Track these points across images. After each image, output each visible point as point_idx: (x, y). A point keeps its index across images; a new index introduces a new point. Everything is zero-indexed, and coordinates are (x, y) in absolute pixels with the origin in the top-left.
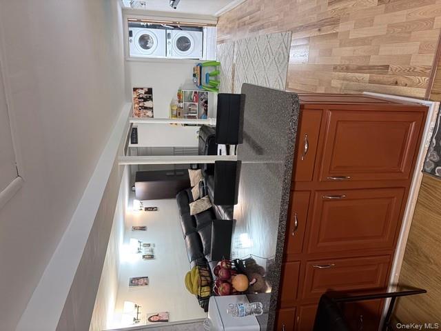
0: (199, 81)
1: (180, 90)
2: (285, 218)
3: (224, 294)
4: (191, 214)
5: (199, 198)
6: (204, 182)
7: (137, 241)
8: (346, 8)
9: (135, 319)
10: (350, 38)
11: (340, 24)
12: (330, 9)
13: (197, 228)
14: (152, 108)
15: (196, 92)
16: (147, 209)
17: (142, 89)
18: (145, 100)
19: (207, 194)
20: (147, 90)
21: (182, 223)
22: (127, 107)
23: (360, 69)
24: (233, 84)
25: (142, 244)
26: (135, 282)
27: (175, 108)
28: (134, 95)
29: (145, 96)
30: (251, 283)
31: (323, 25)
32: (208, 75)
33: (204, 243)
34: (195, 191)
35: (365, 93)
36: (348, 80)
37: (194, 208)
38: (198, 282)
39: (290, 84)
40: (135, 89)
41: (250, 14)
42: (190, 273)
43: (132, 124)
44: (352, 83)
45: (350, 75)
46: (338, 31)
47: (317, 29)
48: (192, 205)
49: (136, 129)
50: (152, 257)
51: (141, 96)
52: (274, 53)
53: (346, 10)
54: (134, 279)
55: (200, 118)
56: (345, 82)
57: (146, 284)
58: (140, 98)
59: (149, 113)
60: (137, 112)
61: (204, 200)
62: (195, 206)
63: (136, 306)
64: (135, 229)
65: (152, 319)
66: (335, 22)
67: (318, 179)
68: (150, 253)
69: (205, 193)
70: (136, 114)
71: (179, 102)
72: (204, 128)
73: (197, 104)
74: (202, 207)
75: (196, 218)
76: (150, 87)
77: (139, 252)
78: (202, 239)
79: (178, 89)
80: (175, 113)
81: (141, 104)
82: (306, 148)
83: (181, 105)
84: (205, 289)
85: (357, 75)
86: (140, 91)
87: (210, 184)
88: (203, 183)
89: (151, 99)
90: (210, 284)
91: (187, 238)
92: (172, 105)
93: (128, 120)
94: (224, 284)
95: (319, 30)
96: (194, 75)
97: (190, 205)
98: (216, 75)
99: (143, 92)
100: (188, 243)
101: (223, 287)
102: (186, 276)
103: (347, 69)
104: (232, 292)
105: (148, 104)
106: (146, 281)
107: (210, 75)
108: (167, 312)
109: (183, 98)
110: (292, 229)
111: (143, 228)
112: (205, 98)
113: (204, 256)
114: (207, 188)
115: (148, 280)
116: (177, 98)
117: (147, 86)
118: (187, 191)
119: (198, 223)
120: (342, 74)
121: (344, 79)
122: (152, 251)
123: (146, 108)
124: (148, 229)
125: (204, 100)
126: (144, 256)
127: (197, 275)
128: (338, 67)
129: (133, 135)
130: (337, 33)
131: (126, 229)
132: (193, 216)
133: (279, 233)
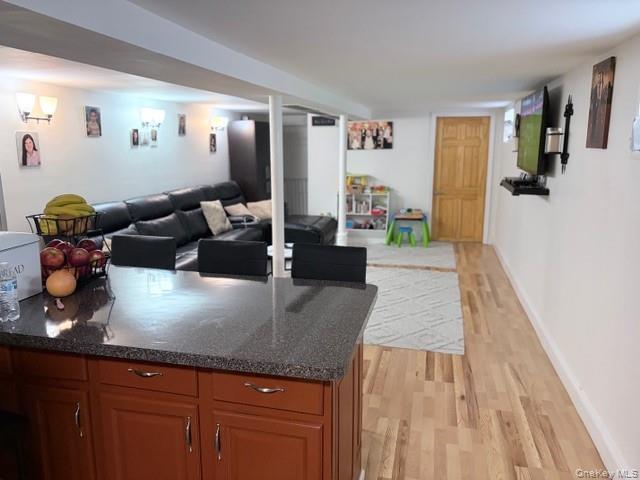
0: (401, 216)
1: (389, 189)
2: (151, 358)
3: (43, 258)
4: (203, 203)
5: (228, 215)
6: (252, 223)
7: (161, 122)
8: (491, 437)
9: (27, 114)
10: (447, 445)
11: (469, 430)
12: (492, 412)
13: (180, 212)
14: (362, 147)
15: (385, 212)
16: (213, 137)
17: (391, 134)
18: (375, 139)
19: (235, 228)
20: (389, 141)
21: (189, 190)
22: (364, 112)
23: (400, 462)
24: (396, 266)
25: (156, 129)
26: (93, 115)
27: (363, 182)
28: (382, 123)
29: (381, 138)
30: (58, 301)
31: (469, 402)
32: (409, 230)
33: (155, 222)
34: (239, 210)
35: (363, 472)
36: (385, 443)
37: (212, 208)
38: (65, 214)
39: (389, 353)
40: (390, 124)
41: (494, 292)
42: (82, 202)
43: (338, 118)
44: (381, 450)
45: (393, 446)
46: (460, 425)
47: (464, 394)
48: (217, 204)
49: (333, 124)
50: (135, 142)
51: (381, 133)
52: (435, 328)
53: (488, 437)
54: (98, 115)
55: (349, 218)
56: (383, 440)
57: (89, 133)
58: (377, 131)
59: (356, 144)
60: (358, 127)
61: (225, 222)
62: (214, 209)
63: (50, 116)
64: (182, 119)
65: (28, 140)
66: (472, 421)
67: (216, 409)
68: (141, 141)
69: (236, 224)
70: (355, 124)
71: (372, 188)
72: (333, 224)
73: (369, 213)
74: (214, 220)
75: (196, 211)
76: (394, 145)
77: (143, 124)
78: (162, 220)
79: (391, 187)
80: (357, 181)
81: (368, 132)
82: (265, 390)
83: (368, 192)
84: (53, 227)
85: (392, 458)
86: (388, 131)
87: (248, 232)
88: (252, 221)
89: (377, 146)
90: (61, 234)
91: (165, 197)
92: (367, 178)
93: (344, 113)
94: (61, 257)
95: (463, 398)
96: (409, 210)
97: (218, 202)
98: (410, 242)
99: (387, 135)
100: (157, 199)
101: (56, 255)
102: (77, 197)
103: (402, 442)
104: (47, 269)
105: (369, 142)
106: (94, 132)
107: (409, 233)
108: (39, 163)
109: (378, 193)
110: (138, 367)
111: (182, 130)
112: (377, 225)
113: (134, 222)
114: (243, 227)
115: (95, 136)
116: (378, 184)
117: (396, 141)
118: (241, 198)
119: (188, 213)
120: (395, 434)
121: (388, 438)
122: (145, 143)
123: (363, 139)
124: (182, 139)
125: (374, 224)
126: (136, 131)
127: (77, 214)
128: (405, 428)
129: (324, 120)
130: (456, 425)
131: (182, 105)
132: (199, 206)
133: (127, 348)
